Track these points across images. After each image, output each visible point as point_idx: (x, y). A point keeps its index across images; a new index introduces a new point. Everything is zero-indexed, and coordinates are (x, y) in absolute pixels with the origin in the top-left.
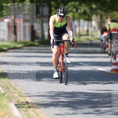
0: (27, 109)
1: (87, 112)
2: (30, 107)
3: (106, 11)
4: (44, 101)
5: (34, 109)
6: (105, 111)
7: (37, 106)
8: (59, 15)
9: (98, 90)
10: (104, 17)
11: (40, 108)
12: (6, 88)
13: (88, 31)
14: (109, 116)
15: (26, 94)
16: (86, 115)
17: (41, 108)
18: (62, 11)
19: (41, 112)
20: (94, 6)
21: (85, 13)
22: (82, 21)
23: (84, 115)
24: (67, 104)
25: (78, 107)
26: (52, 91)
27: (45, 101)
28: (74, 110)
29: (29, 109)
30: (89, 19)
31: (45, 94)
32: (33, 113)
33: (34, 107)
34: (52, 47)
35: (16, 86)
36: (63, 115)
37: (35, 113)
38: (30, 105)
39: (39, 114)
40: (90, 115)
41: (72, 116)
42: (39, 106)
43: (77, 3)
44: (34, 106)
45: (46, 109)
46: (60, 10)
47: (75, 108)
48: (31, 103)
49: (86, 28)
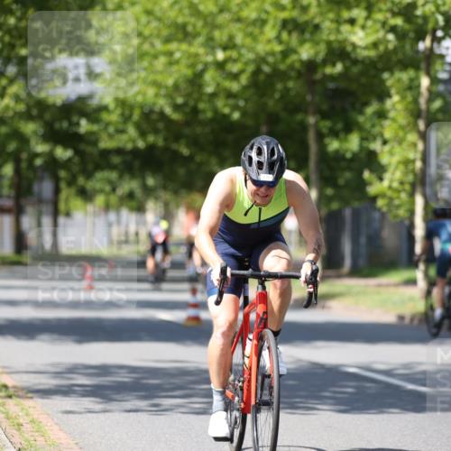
0: (4, 400)
1: (134, 408)
2: (10, 397)
3: (176, 192)
4: (40, 384)
5: (18, 400)
6: (171, 405)
7: (27, 393)
8: (251, 178)
10: (172, 206)
11: (31, 398)
14: (180, 415)
16: (131, 414)
17: (35, 399)
18: (265, 158)
19: (34, 407)
20: (151, 181)
21: (131, 195)
22: (125, 213)
23: (126, 414)
24: (91, 391)
25: (115, 396)
27: (44, 384)
28: (106, 403)
29: (9, 401)
30: (140, 209)
31: (42, 368)
32: (17, 409)
33: (18, 397)
34: (214, 298)
36: (80, 413)
37: (23, 409)
38: (11, 391)
39: (31, 411)
40: (139, 414)
41: (102, 416)
42: (30, 395)
43: (114, 175)
44: (20, 393)
45: (45, 401)
46: (255, 158)
47: (108, 399)
48: (14, 387)
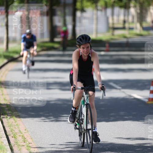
9: (129, 137)
12: (12, 137)
13: (125, 22)
15: (37, 148)
26: (71, 141)
30: (126, 7)
35: (26, 131)
49: (122, 18)
